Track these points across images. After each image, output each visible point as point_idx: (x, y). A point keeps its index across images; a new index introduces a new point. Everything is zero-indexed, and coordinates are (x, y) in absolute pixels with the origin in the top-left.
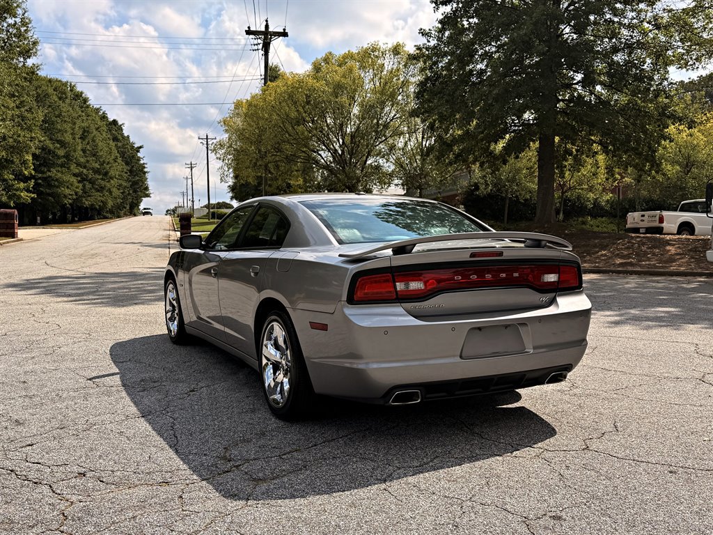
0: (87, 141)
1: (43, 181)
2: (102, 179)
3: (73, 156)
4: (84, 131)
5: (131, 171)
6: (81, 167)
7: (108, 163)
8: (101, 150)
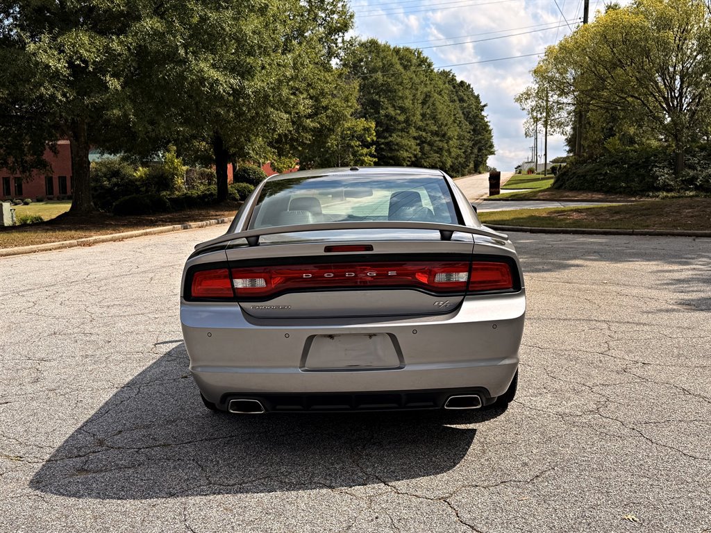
0: (427, 105)
1: (385, 146)
2: (440, 141)
3: (412, 120)
4: (427, 95)
5: (474, 130)
6: (421, 131)
7: (446, 125)
8: (440, 113)
